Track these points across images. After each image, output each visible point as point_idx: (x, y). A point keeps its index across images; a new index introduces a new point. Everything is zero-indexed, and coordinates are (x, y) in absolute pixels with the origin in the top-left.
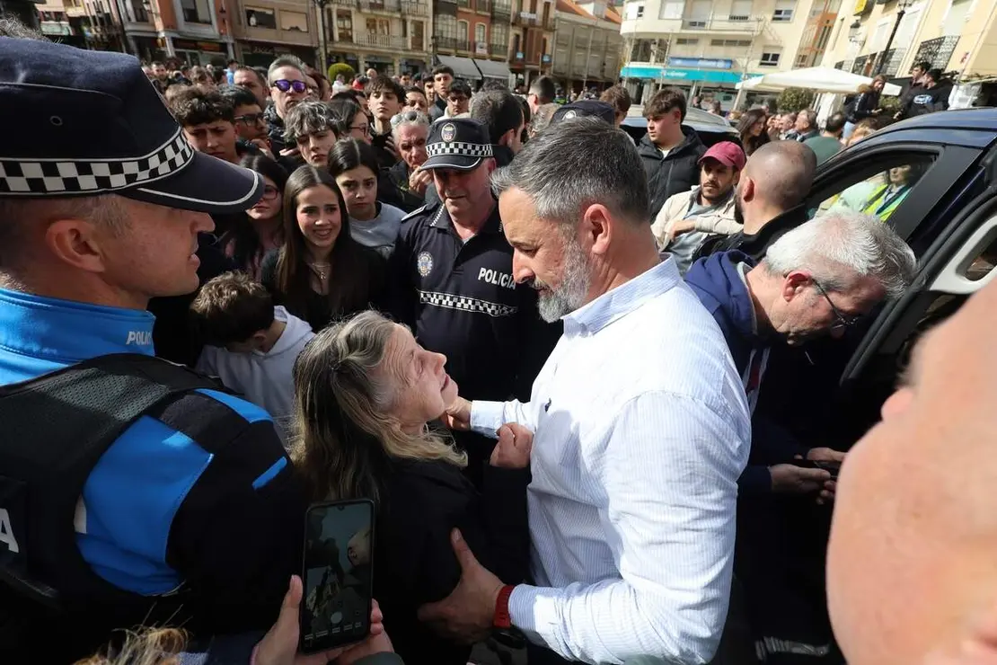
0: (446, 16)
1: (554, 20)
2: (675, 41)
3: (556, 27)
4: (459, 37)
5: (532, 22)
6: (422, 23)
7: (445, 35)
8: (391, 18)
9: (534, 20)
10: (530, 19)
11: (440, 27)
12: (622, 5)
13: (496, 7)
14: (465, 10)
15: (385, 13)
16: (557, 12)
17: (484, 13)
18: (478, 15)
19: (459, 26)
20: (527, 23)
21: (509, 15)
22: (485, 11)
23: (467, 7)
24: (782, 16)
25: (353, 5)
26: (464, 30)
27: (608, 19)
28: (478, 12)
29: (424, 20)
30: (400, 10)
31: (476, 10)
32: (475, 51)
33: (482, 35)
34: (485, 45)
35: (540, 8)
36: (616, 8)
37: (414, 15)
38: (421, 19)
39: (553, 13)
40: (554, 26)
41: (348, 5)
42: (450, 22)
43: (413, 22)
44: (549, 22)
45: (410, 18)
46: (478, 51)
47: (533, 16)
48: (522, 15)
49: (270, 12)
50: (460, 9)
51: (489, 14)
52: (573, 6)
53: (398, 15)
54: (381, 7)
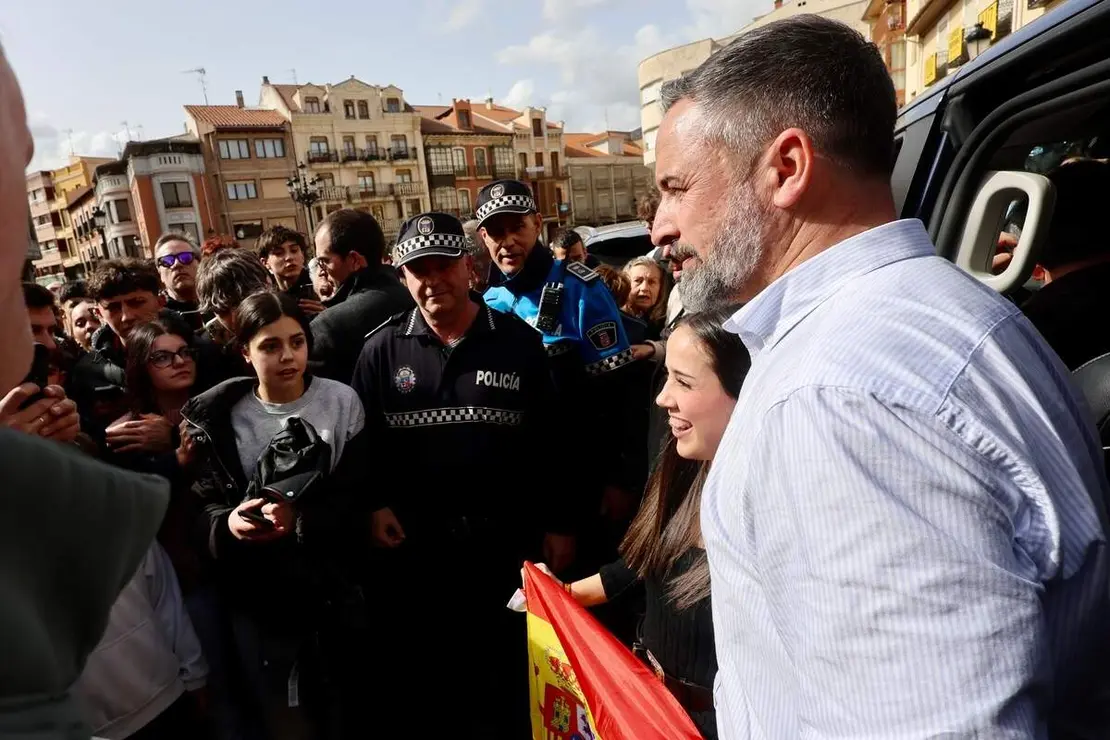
0: (443, 189)
1: (566, 167)
3: (570, 174)
4: (460, 205)
5: (541, 175)
6: (418, 200)
7: (445, 207)
8: (384, 202)
9: (542, 173)
10: (538, 173)
11: (438, 201)
12: (641, 138)
13: (498, 169)
14: (463, 178)
15: (377, 199)
16: (567, 159)
17: (484, 177)
18: (478, 180)
19: (460, 195)
20: (535, 177)
21: (514, 174)
22: (486, 174)
23: (465, 175)
25: (342, 199)
26: (465, 199)
27: (627, 154)
28: (479, 177)
29: (420, 197)
30: (392, 193)
31: (475, 176)
35: (547, 160)
36: (636, 142)
37: (408, 195)
38: (417, 197)
39: (563, 161)
40: (567, 173)
41: (338, 200)
42: (449, 193)
43: (408, 201)
44: (560, 170)
45: (404, 199)
47: (541, 169)
48: (528, 170)
49: (257, 223)
50: (458, 178)
51: (491, 177)
52: (585, 149)
53: (392, 198)
54: (373, 194)
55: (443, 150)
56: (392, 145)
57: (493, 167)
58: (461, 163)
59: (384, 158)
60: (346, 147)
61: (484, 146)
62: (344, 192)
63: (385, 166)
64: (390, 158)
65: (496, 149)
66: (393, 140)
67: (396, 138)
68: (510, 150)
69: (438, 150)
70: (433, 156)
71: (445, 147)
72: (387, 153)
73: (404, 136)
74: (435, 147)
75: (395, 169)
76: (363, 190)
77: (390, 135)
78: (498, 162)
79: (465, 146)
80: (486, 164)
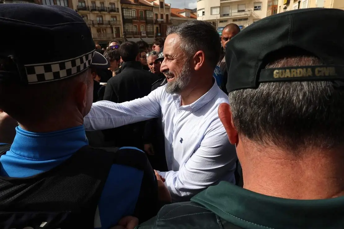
0: (128, 24)
1: (171, 20)
2: (219, 22)
3: (172, 22)
4: (134, 31)
5: (162, 22)
6: (119, 27)
7: (128, 31)
8: (107, 27)
9: (163, 21)
10: (161, 21)
11: (126, 28)
12: (196, 12)
13: (148, 18)
14: (135, 21)
15: (104, 26)
16: (171, 17)
18: (140, 22)
19: (134, 27)
20: (160, 22)
21: (153, 21)
22: (143, 20)
23: (136, 20)
24: (257, 8)
25: (91, 25)
26: (136, 28)
27: (191, 17)
28: (141, 21)
30: (110, 24)
31: (140, 21)
32: (141, 35)
33: (143, 29)
34: (145, 32)
35: (165, 17)
36: (194, 13)
37: (115, 25)
39: (170, 18)
40: (171, 22)
42: (130, 26)
43: (115, 28)
44: (169, 21)
45: (114, 26)
46: (142, 35)
47: (162, 20)
48: (158, 20)
50: (133, 21)
51: (145, 21)
52: (177, 14)
53: (109, 26)
54: (102, 24)
55: (128, 10)
56: (110, 6)
57: (146, 17)
58: (135, 15)
59: (106, 11)
60: (92, 5)
61: (143, 10)
62: (91, 22)
63: (107, 14)
64: (109, 11)
65: (147, 12)
66: (110, 4)
67: (111, 4)
68: (152, 12)
69: (126, 10)
70: (125, 12)
71: (129, 9)
72: (108, 9)
73: (114, 3)
74: (125, 9)
75: (110, 15)
76: (99, 22)
77: (109, 2)
78: (148, 16)
79: (136, 9)
80: (144, 16)
